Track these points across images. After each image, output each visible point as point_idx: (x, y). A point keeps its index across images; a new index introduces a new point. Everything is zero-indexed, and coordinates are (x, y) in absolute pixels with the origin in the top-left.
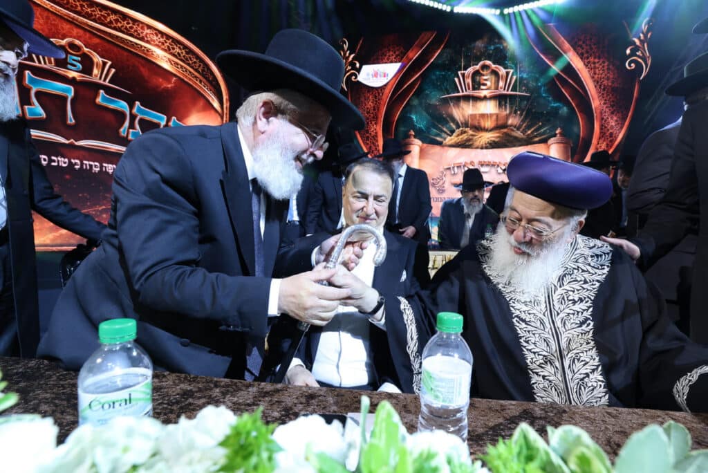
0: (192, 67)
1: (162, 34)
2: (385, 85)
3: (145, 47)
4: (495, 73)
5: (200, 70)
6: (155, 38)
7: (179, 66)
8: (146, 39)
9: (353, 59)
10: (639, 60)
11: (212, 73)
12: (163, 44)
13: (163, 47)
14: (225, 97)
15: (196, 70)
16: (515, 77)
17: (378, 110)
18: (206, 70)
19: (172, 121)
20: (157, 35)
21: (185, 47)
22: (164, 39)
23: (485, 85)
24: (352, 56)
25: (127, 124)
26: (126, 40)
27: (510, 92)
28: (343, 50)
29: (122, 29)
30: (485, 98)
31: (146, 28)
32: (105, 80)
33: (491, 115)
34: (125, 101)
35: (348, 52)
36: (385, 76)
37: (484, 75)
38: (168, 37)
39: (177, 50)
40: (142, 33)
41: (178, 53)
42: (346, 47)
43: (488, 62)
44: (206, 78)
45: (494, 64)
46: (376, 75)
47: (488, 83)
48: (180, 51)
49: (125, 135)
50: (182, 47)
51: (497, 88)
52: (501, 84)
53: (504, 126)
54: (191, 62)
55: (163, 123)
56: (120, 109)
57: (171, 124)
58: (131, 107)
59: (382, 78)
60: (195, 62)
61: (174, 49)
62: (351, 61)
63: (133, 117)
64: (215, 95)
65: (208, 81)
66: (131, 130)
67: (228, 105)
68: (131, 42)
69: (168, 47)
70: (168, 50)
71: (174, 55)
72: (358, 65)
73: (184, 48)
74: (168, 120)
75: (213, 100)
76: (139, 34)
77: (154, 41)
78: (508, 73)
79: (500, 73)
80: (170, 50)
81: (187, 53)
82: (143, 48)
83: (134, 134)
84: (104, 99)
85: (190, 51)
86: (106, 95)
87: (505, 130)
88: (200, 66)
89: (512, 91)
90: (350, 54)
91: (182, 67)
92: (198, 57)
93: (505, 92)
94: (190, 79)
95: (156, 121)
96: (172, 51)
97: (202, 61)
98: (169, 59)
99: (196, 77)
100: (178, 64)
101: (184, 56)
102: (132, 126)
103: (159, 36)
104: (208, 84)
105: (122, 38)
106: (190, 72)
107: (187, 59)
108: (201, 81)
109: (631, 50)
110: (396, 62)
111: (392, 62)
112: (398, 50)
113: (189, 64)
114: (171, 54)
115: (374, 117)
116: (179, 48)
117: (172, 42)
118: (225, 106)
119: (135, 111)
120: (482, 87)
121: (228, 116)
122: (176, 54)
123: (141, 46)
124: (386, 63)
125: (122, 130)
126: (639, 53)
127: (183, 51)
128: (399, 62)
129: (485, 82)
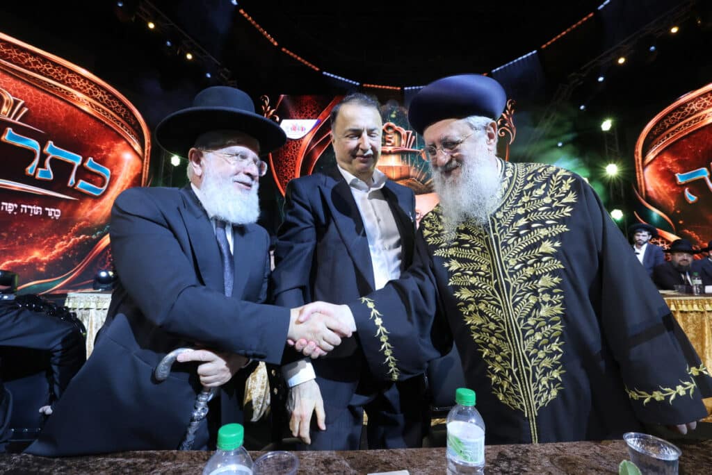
0: (114, 112)
1: (85, 79)
2: (303, 138)
3: (65, 90)
4: (398, 132)
5: (123, 115)
6: (77, 82)
7: (100, 110)
8: (66, 82)
9: (274, 113)
10: (508, 130)
11: (135, 119)
12: (85, 88)
13: (85, 90)
14: (147, 140)
15: (119, 115)
16: (414, 137)
17: (296, 159)
18: (129, 114)
19: (88, 161)
20: (79, 80)
21: (108, 92)
22: (87, 83)
23: (390, 142)
24: (272, 111)
25: (36, 162)
26: (45, 81)
27: (410, 149)
28: (265, 105)
29: (41, 71)
30: (390, 153)
31: (67, 72)
32: (14, 118)
33: (396, 167)
34: (37, 140)
35: (269, 107)
36: (302, 130)
37: (388, 134)
38: (91, 82)
39: (100, 95)
40: (63, 76)
41: (101, 98)
42: (267, 103)
43: (392, 124)
44: (128, 123)
45: (397, 125)
46: (294, 129)
47: (392, 141)
48: (102, 96)
49: (32, 174)
50: (105, 92)
51: (400, 146)
52: (403, 142)
53: (408, 177)
54: (113, 107)
55: (78, 163)
56: (30, 147)
57: (87, 164)
58: (43, 145)
59: (300, 132)
60: (118, 107)
61: (96, 93)
62: (272, 115)
63: (44, 156)
64: (137, 138)
65: (131, 125)
66: (40, 169)
67: (150, 147)
68: (49, 83)
69: (90, 91)
70: (90, 94)
71: (96, 99)
72: (278, 119)
73: (106, 94)
74: (83, 161)
75: (134, 143)
76: (59, 77)
77: (76, 85)
78: (408, 134)
79: (402, 133)
80: (91, 94)
81: (110, 98)
82: (62, 91)
83: (42, 173)
84: (11, 136)
85: (114, 97)
86: (13, 133)
87: (408, 181)
88: (122, 111)
89: (412, 148)
90: (271, 109)
91: (103, 111)
92: (121, 102)
93: (407, 149)
94: (111, 123)
95: (70, 160)
96: (94, 95)
97: (125, 106)
98: (90, 103)
99: (118, 121)
100: (99, 108)
101: (106, 101)
102: (41, 165)
103: (82, 80)
104: (131, 129)
105: (40, 79)
106: (111, 115)
107: (109, 104)
108: (122, 125)
109: (501, 121)
110: (312, 119)
111: (309, 118)
112: (314, 109)
113: (111, 109)
114: (93, 98)
115: (292, 165)
116: (102, 93)
117: (95, 87)
118: (146, 150)
119: (46, 150)
120: (388, 144)
121: (149, 159)
122: (98, 98)
123: (61, 89)
124: (303, 119)
125: (29, 168)
126: (506, 125)
127: (106, 96)
128: (316, 118)
129: (390, 140)
